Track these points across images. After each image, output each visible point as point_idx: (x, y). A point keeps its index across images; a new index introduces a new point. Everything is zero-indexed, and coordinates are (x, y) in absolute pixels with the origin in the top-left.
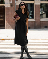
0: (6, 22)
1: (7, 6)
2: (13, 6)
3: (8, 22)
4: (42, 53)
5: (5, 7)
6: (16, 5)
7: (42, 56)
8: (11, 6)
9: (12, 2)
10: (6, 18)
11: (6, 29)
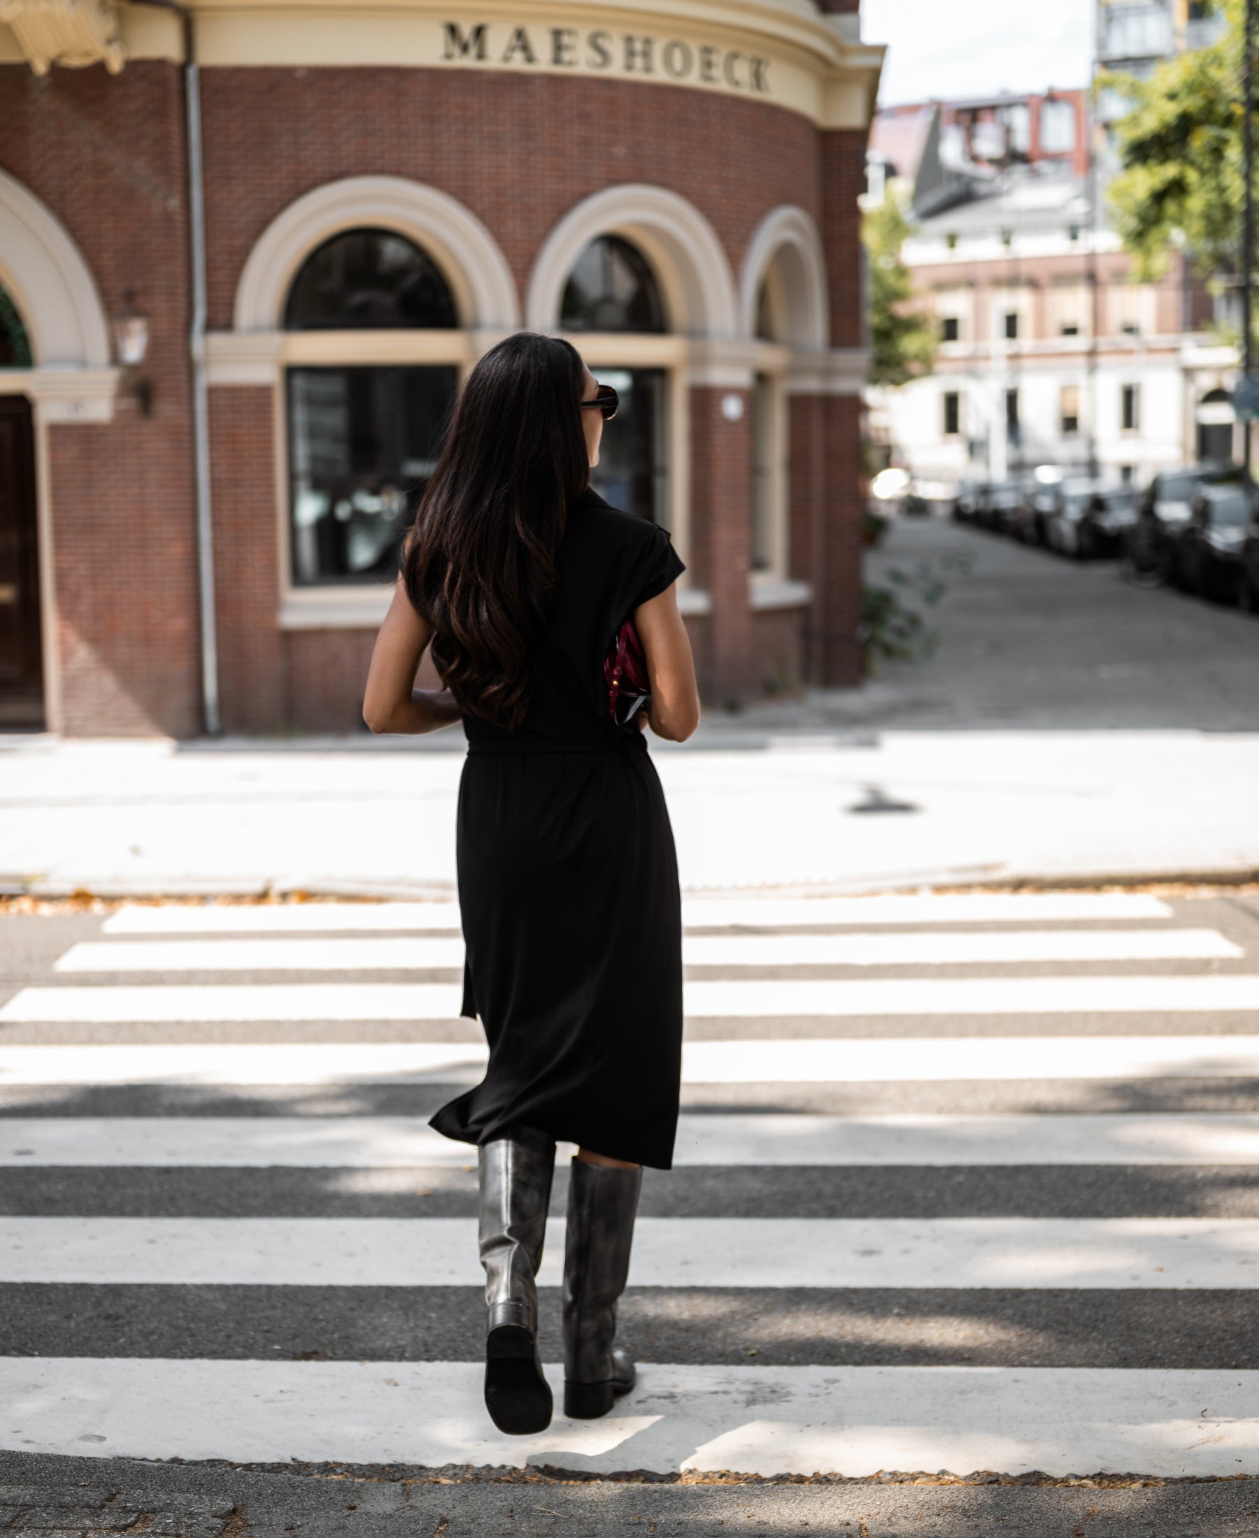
0: (63, 642)
1: (77, 405)
2: (166, 409)
3: (94, 640)
4: (745, 1098)
5: (47, 414)
6: (212, 391)
7: (765, 1142)
8: (130, 403)
9: (154, 346)
10: (60, 577)
11: (69, 732)
